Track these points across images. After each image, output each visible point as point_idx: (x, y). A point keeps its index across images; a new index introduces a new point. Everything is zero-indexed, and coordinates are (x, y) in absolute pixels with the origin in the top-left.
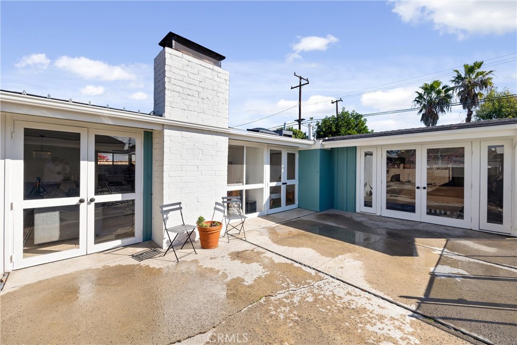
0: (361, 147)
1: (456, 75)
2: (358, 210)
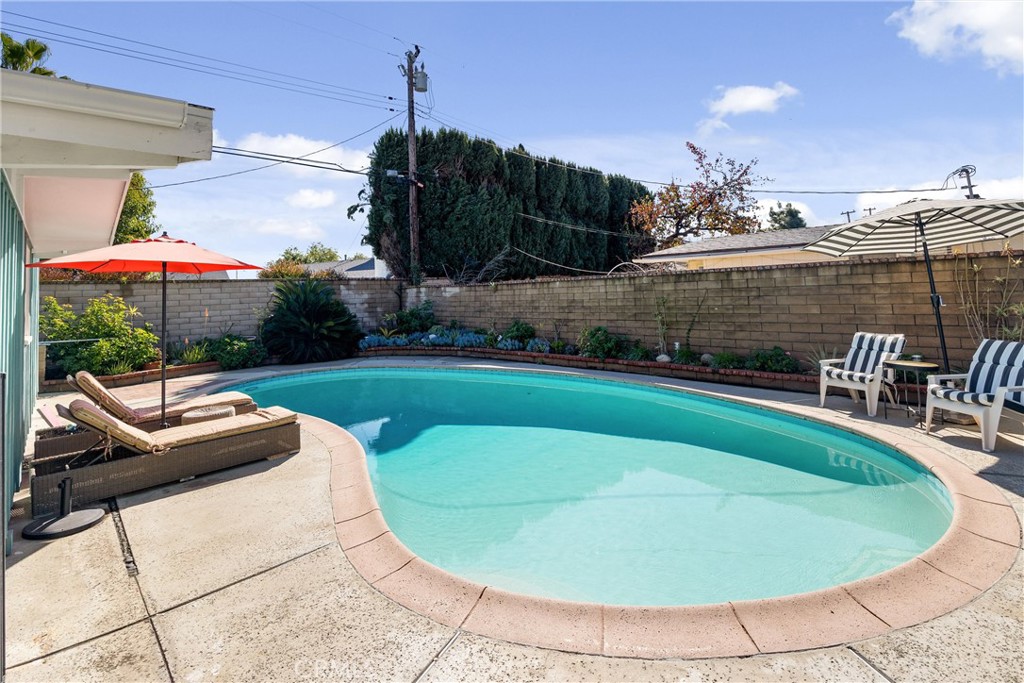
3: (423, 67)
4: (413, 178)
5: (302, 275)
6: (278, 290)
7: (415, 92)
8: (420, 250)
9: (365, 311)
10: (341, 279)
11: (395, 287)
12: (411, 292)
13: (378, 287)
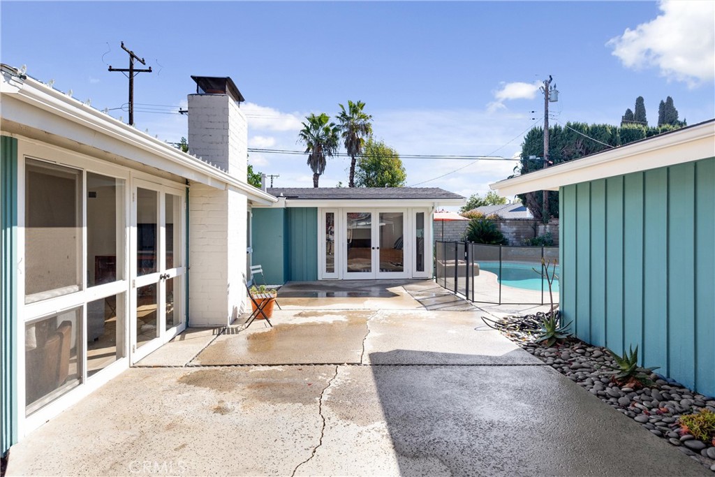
0: (322, 208)
1: (341, 111)
2: (320, 278)
3: (555, 86)
4: (546, 159)
5: (482, 217)
6: (470, 225)
7: (549, 103)
8: (549, 202)
9: (514, 237)
10: (501, 220)
11: (532, 224)
12: (541, 227)
13: (522, 224)
